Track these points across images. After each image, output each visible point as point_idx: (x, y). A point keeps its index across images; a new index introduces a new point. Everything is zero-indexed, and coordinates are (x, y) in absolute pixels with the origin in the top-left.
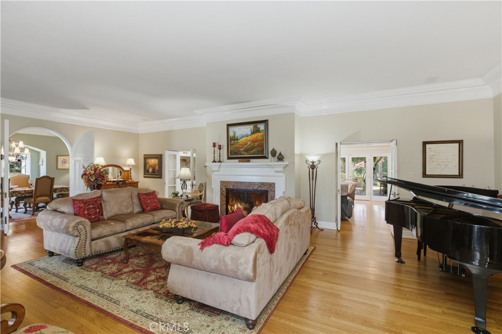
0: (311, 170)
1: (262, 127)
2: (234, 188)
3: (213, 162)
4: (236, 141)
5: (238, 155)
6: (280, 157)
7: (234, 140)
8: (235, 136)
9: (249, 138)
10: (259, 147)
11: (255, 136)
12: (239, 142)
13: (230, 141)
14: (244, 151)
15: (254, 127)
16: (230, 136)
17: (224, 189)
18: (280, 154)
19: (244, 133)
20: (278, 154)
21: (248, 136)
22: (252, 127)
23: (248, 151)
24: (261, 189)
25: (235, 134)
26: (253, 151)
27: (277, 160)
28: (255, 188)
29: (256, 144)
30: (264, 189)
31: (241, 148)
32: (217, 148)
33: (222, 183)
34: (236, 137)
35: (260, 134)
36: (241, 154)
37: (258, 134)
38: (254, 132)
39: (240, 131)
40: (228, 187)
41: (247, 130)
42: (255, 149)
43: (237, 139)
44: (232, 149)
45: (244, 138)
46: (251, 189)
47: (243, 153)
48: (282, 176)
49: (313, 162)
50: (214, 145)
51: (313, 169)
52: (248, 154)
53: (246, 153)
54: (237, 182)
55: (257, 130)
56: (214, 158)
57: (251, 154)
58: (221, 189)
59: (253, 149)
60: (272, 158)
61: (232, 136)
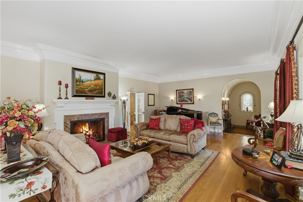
0: (123, 104)
1: (102, 77)
2: (79, 119)
3: (59, 99)
4: (81, 83)
5: (83, 93)
6: (114, 97)
7: (80, 82)
8: (80, 79)
9: (93, 82)
10: (100, 90)
11: (97, 82)
12: (84, 84)
13: (76, 82)
14: (88, 91)
15: (96, 75)
16: (76, 79)
17: (68, 122)
18: (114, 95)
19: (89, 79)
20: (112, 95)
21: (92, 81)
22: (95, 75)
23: (92, 91)
24: (100, 117)
25: (80, 77)
26: (96, 92)
27: (112, 99)
28: (96, 117)
29: (98, 87)
30: (102, 117)
31: (86, 89)
32: (63, 86)
33: (66, 117)
34: (82, 80)
35: (100, 81)
36: (86, 93)
37: (99, 81)
38: (96, 79)
39: (85, 76)
40: (73, 120)
41: (92, 76)
42: (97, 91)
43: (83, 82)
44: (77, 89)
45: (88, 82)
46: (93, 118)
47: (87, 92)
48: (113, 108)
49: (124, 100)
50: (60, 83)
51: (124, 104)
52: (92, 94)
53: (89, 93)
54: (81, 115)
55: (98, 78)
56: (60, 95)
57: (94, 94)
58: (65, 123)
59: (95, 90)
60: (109, 97)
61: (77, 78)
